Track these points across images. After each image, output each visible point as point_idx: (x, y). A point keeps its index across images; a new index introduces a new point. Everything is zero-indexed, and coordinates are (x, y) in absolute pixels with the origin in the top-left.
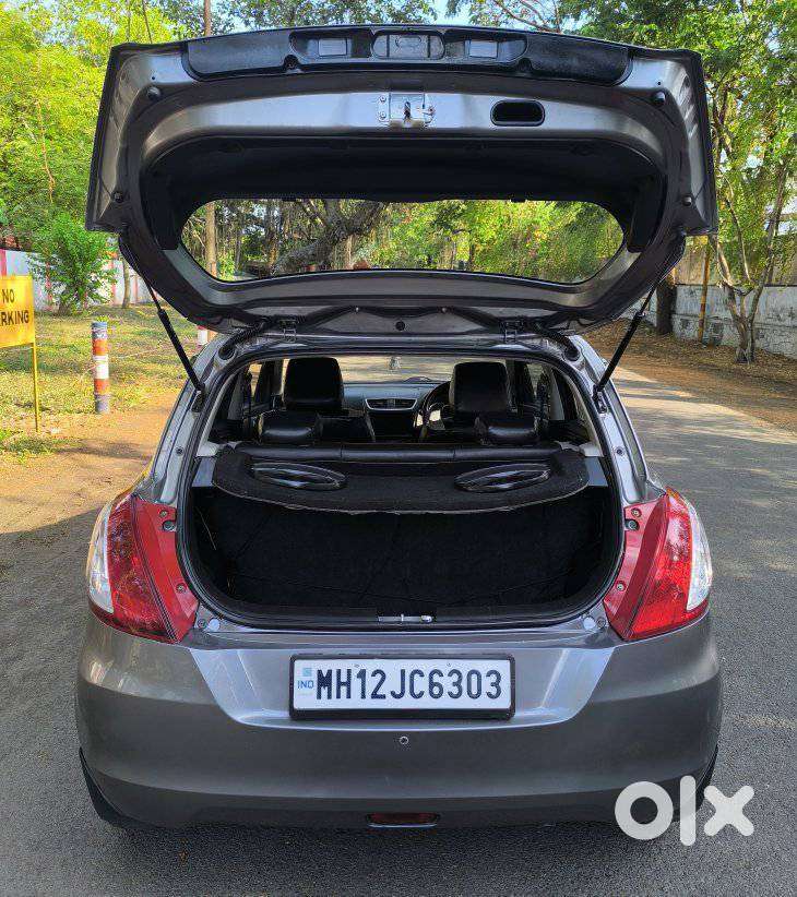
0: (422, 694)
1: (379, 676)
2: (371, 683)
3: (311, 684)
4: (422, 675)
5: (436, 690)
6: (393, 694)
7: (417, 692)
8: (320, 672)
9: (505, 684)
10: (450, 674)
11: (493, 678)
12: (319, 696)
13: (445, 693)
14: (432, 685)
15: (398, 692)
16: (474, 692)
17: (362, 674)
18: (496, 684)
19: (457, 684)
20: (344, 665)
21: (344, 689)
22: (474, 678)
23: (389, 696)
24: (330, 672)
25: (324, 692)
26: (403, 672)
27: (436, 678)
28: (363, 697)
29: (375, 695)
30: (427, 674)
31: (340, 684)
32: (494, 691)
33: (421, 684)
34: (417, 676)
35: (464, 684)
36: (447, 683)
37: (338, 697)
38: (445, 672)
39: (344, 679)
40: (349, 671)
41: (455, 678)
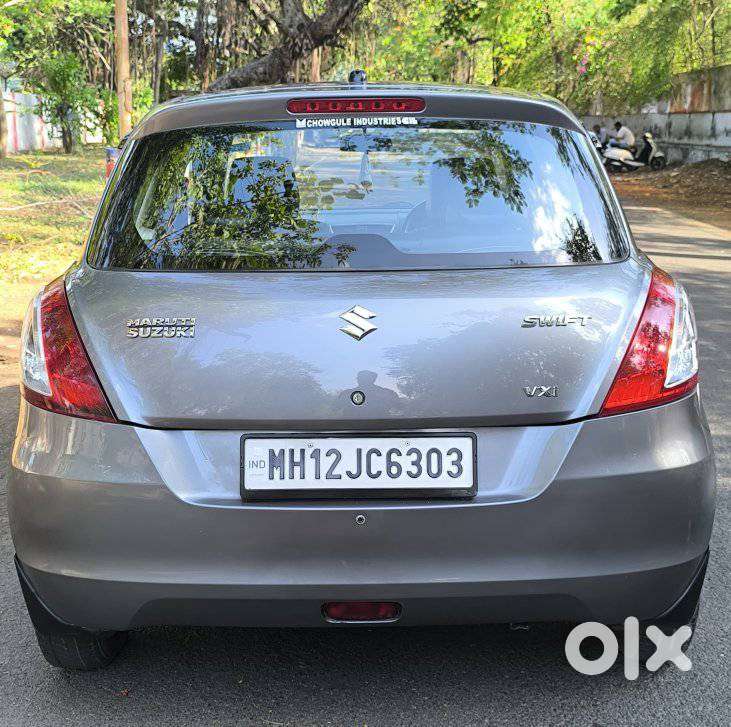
0: (379, 473)
1: (334, 457)
2: (326, 463)
3: (262, 464)
4: (379, 455)
5: (394, 470)
6: (349, 474)
7: (374, 472)
8: (272, 452)
9: (467, 462)
10: (409, 454)
11: (454, 456)
12: (271, 478)
13: (404, 473)
14: (390, 464)
15: (354, 472)
16: (434, 470)
17: (316, 454)
18: (457, 463)
19: (416, 463)
20: (297, 444)
21: (297, 470)
22: (434, 456)
23: (345, 477)
24: (282, 452)
25: (277, 473)
26: (359, 452)
27: (394, 457)
28: (318, 477)
29: (329, 476)
30: (384, 454)
31: (293, 464)
32: (454, 470)
33: (379, 463)
34: (374, 456)
35: (423, 463)
36: (406, 462)
37: (292, 477)
38: (404, 451)
39: (297, 458)
40: (303, 451)
41: (414, 457)
